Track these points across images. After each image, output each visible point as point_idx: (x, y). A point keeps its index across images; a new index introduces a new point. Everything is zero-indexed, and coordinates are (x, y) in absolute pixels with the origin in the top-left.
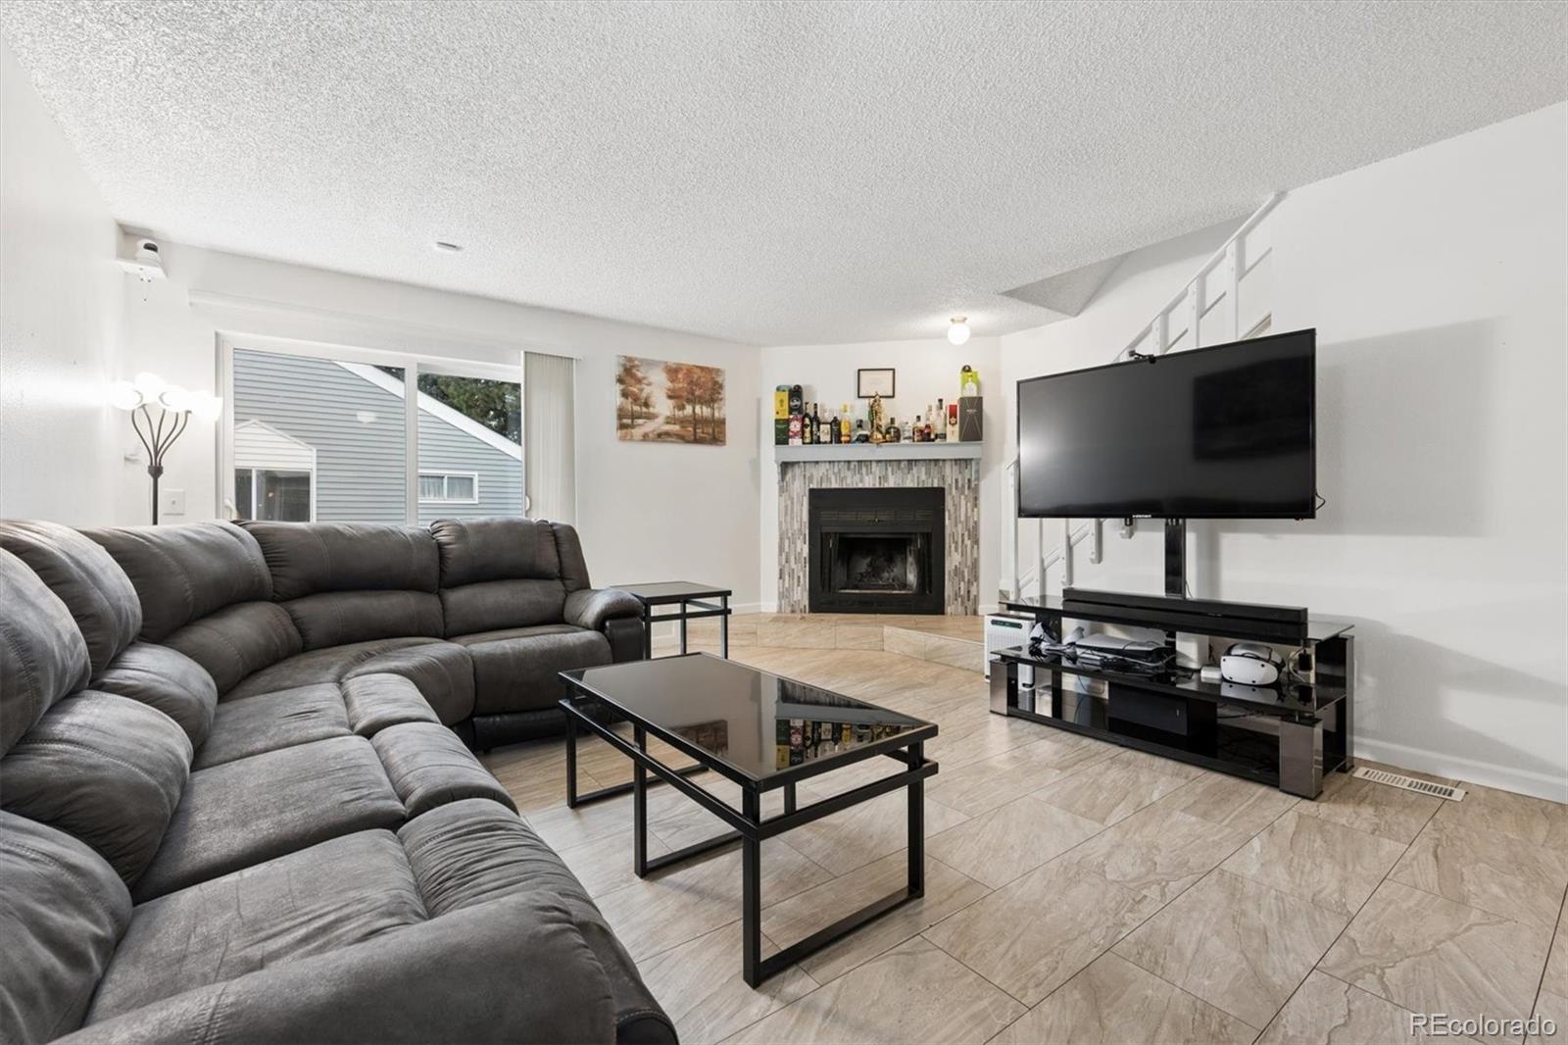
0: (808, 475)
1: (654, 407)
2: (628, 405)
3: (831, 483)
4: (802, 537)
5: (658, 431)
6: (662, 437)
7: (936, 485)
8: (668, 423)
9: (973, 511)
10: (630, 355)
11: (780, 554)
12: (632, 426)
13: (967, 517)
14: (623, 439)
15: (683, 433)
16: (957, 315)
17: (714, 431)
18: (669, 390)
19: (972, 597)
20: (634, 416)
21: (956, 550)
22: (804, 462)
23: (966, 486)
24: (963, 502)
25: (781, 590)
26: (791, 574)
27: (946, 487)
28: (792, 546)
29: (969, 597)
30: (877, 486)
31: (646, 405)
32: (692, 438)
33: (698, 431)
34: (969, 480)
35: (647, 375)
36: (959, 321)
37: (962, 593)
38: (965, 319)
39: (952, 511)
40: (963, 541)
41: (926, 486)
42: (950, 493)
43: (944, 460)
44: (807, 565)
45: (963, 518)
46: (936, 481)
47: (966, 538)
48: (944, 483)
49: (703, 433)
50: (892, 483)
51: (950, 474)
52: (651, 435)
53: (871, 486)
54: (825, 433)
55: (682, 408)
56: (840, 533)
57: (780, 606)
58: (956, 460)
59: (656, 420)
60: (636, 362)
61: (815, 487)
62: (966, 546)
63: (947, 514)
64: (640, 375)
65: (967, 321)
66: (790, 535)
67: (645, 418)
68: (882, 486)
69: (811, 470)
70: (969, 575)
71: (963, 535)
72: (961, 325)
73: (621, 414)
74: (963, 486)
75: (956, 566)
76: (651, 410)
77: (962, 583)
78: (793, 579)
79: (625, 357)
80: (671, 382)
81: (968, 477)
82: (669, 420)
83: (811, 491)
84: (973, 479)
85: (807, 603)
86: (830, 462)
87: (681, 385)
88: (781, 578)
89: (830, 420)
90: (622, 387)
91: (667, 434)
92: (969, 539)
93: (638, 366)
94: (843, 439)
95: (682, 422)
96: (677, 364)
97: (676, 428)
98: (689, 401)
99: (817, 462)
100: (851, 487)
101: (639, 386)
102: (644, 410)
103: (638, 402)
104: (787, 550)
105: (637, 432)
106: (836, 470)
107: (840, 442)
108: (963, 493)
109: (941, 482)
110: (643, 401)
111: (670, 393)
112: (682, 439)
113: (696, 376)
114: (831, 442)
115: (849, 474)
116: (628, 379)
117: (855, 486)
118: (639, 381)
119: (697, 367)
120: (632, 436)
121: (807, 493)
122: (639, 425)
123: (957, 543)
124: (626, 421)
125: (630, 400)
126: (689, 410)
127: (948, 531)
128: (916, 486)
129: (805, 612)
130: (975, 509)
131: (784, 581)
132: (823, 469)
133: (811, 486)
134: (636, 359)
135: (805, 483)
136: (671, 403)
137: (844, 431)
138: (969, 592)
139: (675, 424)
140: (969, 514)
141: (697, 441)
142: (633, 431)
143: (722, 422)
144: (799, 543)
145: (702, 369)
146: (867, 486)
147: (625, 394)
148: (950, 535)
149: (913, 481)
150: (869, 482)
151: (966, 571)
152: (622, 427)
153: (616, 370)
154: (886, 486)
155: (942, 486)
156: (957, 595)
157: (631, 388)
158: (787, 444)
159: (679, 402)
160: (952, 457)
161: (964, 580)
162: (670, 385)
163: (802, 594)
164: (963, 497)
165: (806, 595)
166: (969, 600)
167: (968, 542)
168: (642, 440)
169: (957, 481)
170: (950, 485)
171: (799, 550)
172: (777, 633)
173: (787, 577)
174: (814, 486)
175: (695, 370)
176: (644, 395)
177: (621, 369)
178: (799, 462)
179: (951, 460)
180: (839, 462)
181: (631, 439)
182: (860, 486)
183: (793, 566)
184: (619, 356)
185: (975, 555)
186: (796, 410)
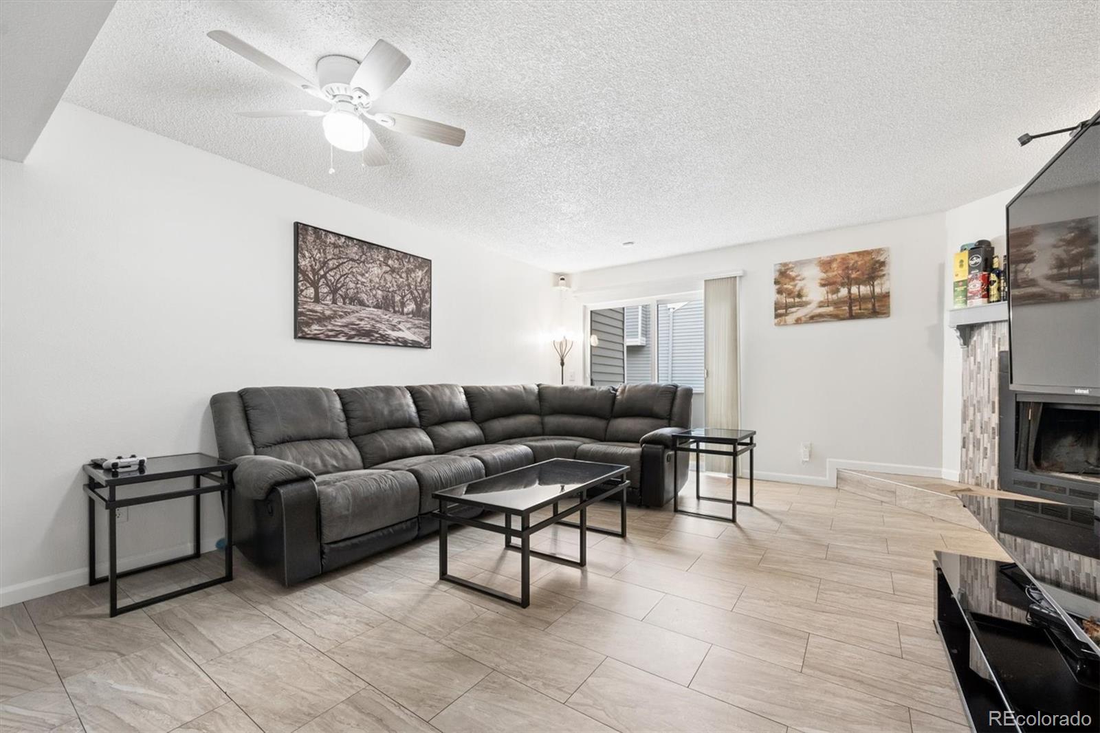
0: (998, 336)
1: (807, 296)
2: (783, 299)
5: (812, 314)
6: (813, 319)
8: (820, 307)
10: (785, 262)
11: (964, 421)
12: (786, 314)
14: (778, 324)
15: (835, 312)
17: (874, 305)
18: (822, 279)
20: (787, 307)
22: (994, 323)
25: (964, 459)
26: (977, 444)
28: (978, 415)
31: (799, 296)
32: (848, 315)
33: (854, 308)
35: (800, 273)
44: (997, 438)
49: (860, 309)
52: (803, 319)
55: (838, 291)
56: (1046, 403)
57: (962, 475)
59: (809, 306)
60: (790, 265)
64: (793, 274)
66: (975, 402)
67: (798, 306)
73: (778, 306)
76: (804, 299)
78: (979, 449)
79: (781, 264)
80: (824, 273)
82: (821, 304)
85: (996, 478)
87: (835, 273)
88: (964, 446)
90: (777, 287)
91: (820, 316)
93: (793, 268)
95: (836, 304)
96: (832, 256)
97: (831, 309)
98: (843, 285)
101: (792, 283)
102: (797, 300)
103: (792, 295)
104: (971, 417)
105: (790, 319)
110: (797, 293)
111: (823, 282)
112: (836, 317)
113: (852, 262)
116: (783, 280)
118: (793, 279)
119: (853, 253)
120: (785, 322)
121: (997, 357)
122: (793, 312)
124: (781, 311)
125: (784, 295)
126: (844, 292)
129: (993, 488)
131: (967, 450)
134: (790, 263)
135: (994, 346)
136: (824, 290)
139: (828, 306)
141: (852, 317)
142: (787, 318)
143: (886, 296)
145: (859, 254)
147: (780, 292)
152: (777, 316)
153: (773, 275)
157: (785, 286)
158: (966, 305)
159: (833, 287)
162: (824, 275)
163: (989, 468)
165: (994, 470)
168: (795, 324)
171: (986, 419)
172: (915, 497)
173: (971, 447)
175: (852, 256)
176: (797, 288)
177: (778, 273)
178: (988, 323)
181: (786, 324)
183: (979, 435)
184: (775, 265)
186: (975, 268)
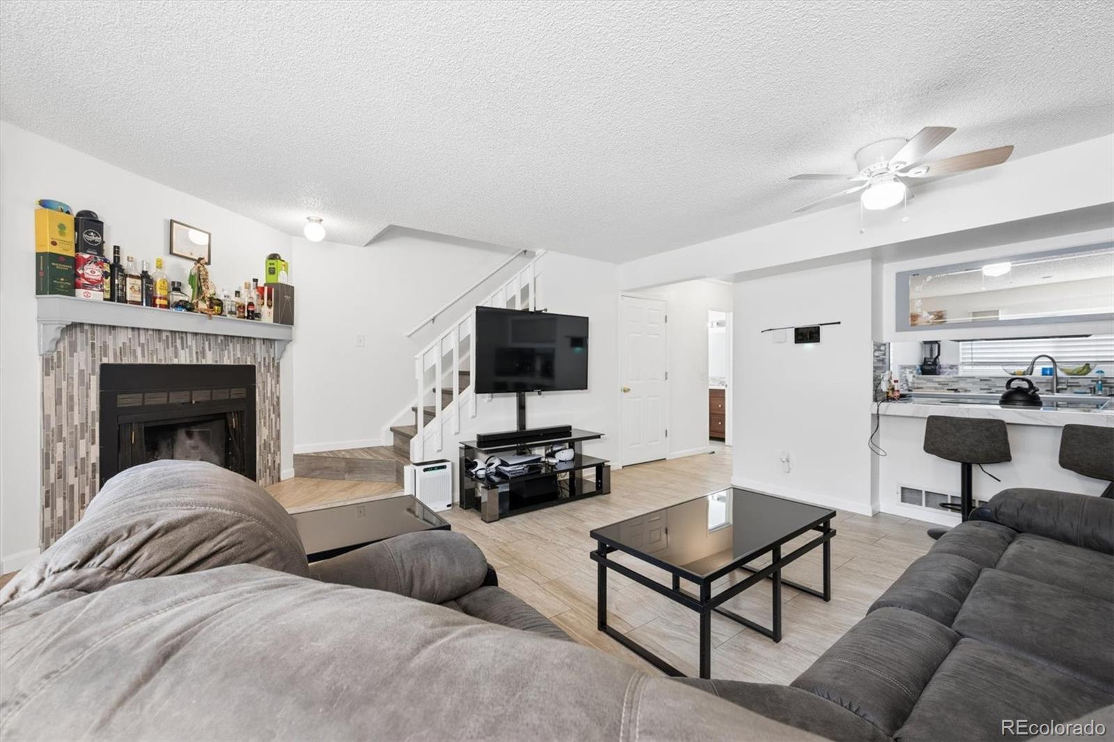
0: (98, 344)
3: (135, 356)
4: (88, 435)
7: (249, 363)
9: (276, 387)
13: (272, 393)
16: (316, 215)
19: (277, 466)
21: (265, 425)
22: (92, 325)
23: (271, 364)
24: (269, 379)
27: (257, 365)
29: (274, 466)
30: (195, 362)
34: (273, 359)
36: (316, 221)
37: (270, 464)
38: (321, 220)
39: (261, 389)
40: (269, 416)
41: (241, 363)
42: (260, 371)
43: (254, 339)
45: (269, 395)
46: (249, 359)
47: (272, 412)
48: (255, 362)
50: (209, 360)
51: (260, 350)
53: (188, 363)
54: (133, 289)
56: (146, 422)
58: (264, 339)
61: (112, 361)
62: (272, 419)
63: (257, 390)
65: (322, 222)
68: (199, 363)
69: (100, 337)
70: (274, 447)
71: (269, 410)
72: (317, 224)
74: (269, 363)
75: (265, 440)
77: (269, 455)
78: (72, 499)
81: (272, 356)
83: (105, 368)
84: (276, 358)
86: (133, 329)
89: (139, 273)
92: (273, 413)
94: (158, 302)
99: (114, 327)
100: (163, 363)
106: (143, 340)
107: (155, 305)
108: (269, 371)
109: (253, 360)
114: (140, 303)
115: (160, 346)
117: (169, 362)
121: (98, 370)
123: (265, 418)
127: (258, 408)
128: (232, 363)
130: (278, 385)
132: (123, 337)
133: (105, 361)
135: (93, 356)
137: (159, 293)
138: (274, 462)
140: (273, 390)
144: (82, 444)
146: (183, 362)
148: (260, 410)
149: (229, 358)
150: (184, 358)
151: (272, 443)
154: (204, 362)
155: (254, 364)
156: (266, 467)
158: (73, 295)
160: (262, 337)
161: (270, 452)
164: (269, 374)
166: (274, 469)
167: (273, 416)
169: (265, 358)
170: (260, 363)
171: (82, 454)
174: (109, 360)
178: (82, 324)
179: (260, 339)
180: (147, 330)
182: (176, 362)
185: (278, 428)
186: (93, 248)
